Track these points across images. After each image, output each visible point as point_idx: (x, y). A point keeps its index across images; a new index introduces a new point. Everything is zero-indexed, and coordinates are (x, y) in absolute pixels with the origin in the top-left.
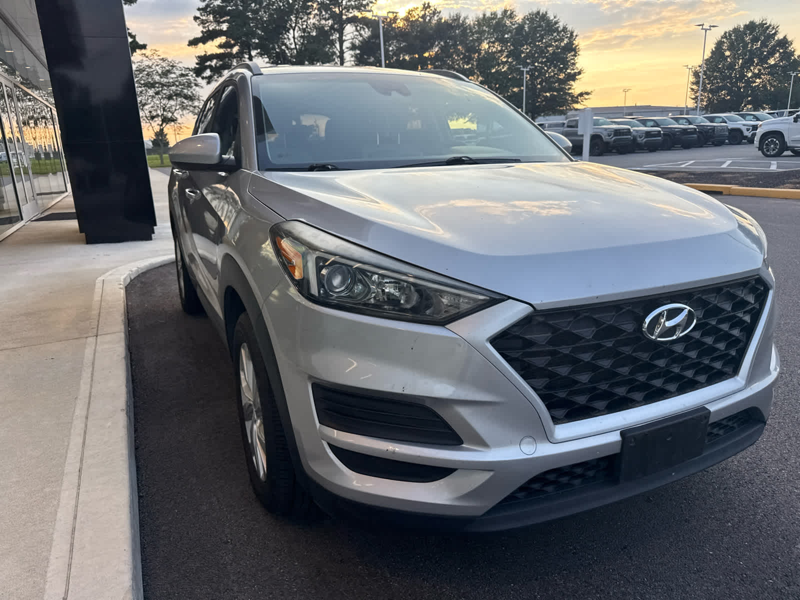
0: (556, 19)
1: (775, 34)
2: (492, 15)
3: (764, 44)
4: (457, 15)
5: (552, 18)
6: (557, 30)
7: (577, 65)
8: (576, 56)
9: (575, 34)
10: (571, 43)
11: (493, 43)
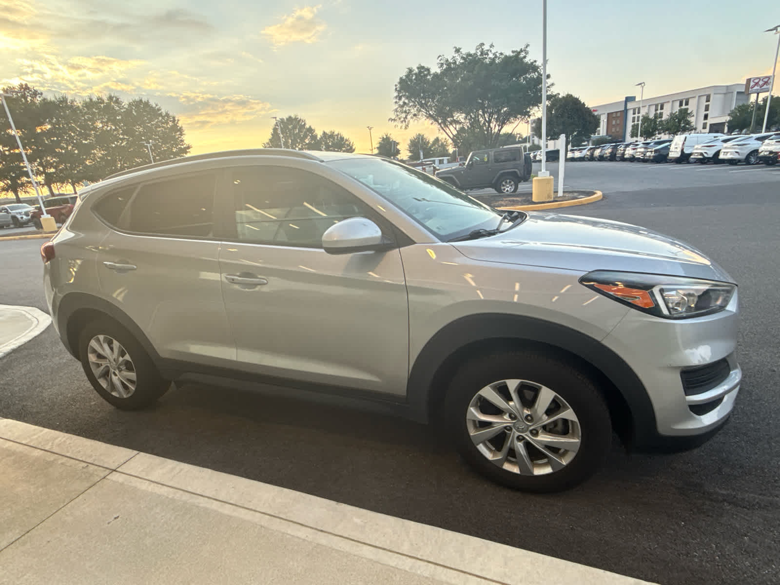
0: (158, 107)
1: (305, 124)
2: (98, 99)
3: (300, 131)
4: (63, 98)
5: (154, 106)
6: (161, 115)
7: (185, 142)
8: (182, 135)
9: (176, 119)
10: (175, 126)
11: (107, 122)
